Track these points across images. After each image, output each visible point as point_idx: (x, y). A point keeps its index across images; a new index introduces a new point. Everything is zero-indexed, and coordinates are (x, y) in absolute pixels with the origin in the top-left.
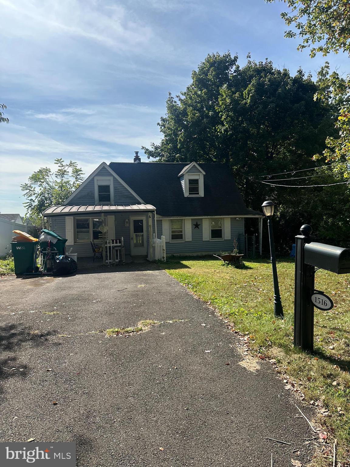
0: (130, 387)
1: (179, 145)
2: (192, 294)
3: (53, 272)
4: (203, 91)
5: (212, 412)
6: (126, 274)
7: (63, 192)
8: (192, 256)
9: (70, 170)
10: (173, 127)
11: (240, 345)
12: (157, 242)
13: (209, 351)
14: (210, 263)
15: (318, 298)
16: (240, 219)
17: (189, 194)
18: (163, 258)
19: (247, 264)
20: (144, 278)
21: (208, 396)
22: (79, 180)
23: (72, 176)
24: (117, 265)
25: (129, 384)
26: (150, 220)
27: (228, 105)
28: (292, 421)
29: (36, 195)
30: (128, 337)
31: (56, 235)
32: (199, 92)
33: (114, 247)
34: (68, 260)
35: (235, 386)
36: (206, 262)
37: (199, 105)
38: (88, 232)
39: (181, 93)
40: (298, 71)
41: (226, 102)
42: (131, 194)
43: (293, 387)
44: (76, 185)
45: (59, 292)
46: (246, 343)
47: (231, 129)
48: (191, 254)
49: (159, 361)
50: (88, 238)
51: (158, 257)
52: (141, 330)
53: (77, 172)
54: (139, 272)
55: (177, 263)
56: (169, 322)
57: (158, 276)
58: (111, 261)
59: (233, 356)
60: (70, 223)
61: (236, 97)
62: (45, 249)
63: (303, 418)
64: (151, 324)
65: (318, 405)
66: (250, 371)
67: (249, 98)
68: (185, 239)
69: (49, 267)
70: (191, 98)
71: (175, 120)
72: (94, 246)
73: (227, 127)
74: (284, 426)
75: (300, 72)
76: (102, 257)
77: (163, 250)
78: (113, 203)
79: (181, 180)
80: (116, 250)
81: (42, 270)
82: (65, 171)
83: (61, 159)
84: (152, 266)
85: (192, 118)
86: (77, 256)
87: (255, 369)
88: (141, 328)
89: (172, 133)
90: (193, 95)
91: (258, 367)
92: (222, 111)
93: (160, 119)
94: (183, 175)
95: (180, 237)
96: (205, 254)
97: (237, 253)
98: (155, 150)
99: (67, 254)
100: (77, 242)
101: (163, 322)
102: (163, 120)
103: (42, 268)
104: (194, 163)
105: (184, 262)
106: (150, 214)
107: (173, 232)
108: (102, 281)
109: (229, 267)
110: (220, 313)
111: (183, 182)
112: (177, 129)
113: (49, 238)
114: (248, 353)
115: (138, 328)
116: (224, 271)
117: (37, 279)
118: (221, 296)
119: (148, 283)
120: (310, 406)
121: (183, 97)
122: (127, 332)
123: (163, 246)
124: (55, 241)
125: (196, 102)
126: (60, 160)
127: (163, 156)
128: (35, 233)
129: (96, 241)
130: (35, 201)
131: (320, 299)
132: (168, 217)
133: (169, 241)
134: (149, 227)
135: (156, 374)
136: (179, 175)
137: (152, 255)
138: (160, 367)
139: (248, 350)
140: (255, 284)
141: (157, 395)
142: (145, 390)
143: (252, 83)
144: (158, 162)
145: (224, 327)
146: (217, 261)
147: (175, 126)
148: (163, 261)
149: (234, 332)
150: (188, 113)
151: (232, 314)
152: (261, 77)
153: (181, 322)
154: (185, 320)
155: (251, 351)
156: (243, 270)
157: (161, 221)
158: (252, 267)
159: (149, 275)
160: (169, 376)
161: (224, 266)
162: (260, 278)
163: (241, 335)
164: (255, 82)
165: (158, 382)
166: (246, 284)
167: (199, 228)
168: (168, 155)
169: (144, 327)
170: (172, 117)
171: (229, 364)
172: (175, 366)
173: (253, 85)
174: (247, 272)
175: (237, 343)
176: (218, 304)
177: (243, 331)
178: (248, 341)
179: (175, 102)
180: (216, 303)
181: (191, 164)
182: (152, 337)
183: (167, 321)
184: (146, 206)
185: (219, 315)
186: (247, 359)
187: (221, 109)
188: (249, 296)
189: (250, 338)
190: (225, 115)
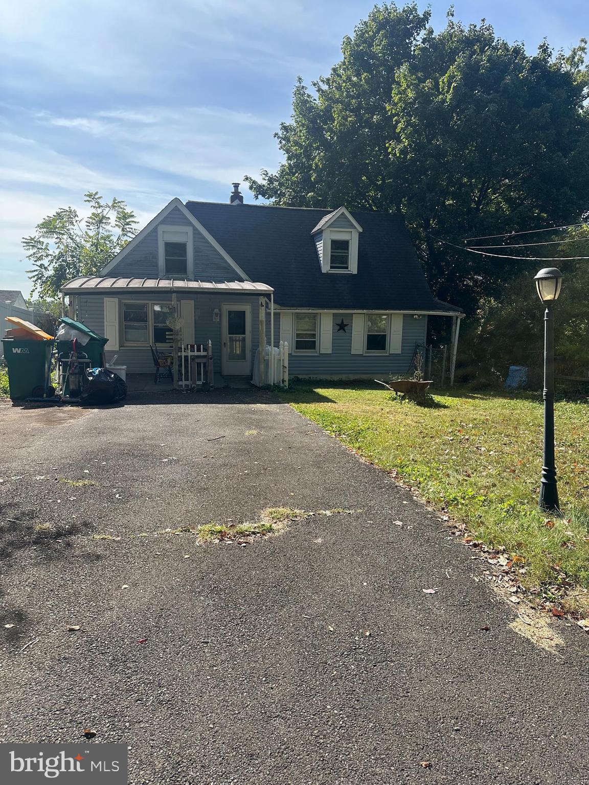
0: (270, 685)
1: (314, 176)
2: (353, 453)
3: (82, 398)
4: (363, 76)
6: (218, 408)
7: (99, 254)
8: (330, 381)
9: (112, 216)
10: (304, 141)
11: (494, 578)
12: (273, 352)
13: (432, 591)
14: (367, 394)
16: (421, 317)
17: (330, 267)
18: (283, 381)
19: (437, 398)
20: (253, 416)
21: (470, 724)
22: (129, 234)
23: (117, 225)
24: (199, 391)
25: (266, 676)
26: (262, 312)
27: (410, 103)
29: (50, 258)
30: (244, 546)
31: (87, 330)
32: (355, 79)
33: (194, 358)
34: (110, 377)
35: (525, 693)
36: (359, 392)
37: (354, 101)
38: (146, 328)
39: (320, 79)
40: (541, 47)
41: (407, 96)
42: (226, 262)
44: (123, 242)
45: (94, 438)
46: (507, 573)
47: (414, 150)
48: (329, 378)
49: (325, 613)
50: (145, 340)
51: (274, 380)
52: (270, 530)
53: (125, 218)
54: (243, 406)
55: (307, 392)
56: (324, 512)
57: (278, 414)
58: (187, 383)
59: (490, 606)
60: (111, 309)
61: (426, 88)
62: (66, 355)
64: (288, 517)
66: (543, 649)
67: (450, 92)
68: (320, 350)
69: (75, 389)
70: (339, 88)
71: (308, 127)
72: (155, 354)
73: (406, 144)
75: (544, 48)
76: (171, 376)
77: (284, 367)
78: (191, 276)
79: (315, 241)
80: (198, 363)
81: (61, 392)
82: (104, 217)
83: (96, 193)
84: (265, 396)
85: (341, 125)
86: (126, 371)
87: (553, 643)
88: (271, 526)
89: (301, 153)
90: (344, 82)
91: (560, 641)
92: (397, 115)
93: (280, 126)
94: (320, 232)
95: (312, 345)
96: (354, 378)
97: (420, 378)
98: (268, 184)
99: (107, 366)
100: (124, 345)
101: (312, 514)
102: (285, 128)
103: (61, 390)
104: (342, 210)
105: (320, 391)
106: (263, 300)
107: (298, 335)
108: (175, 420)
109: (405, 403)
110: (424, 498)
111: (320, 246)
112: (310, 145)
113: (74, 335)
114: (519, 600)
115: (264, 525)
116: (399, 410)
117: (51, 409)
118: (413, 460)
119: (263, 428)
121: (325, 87)
122: (242, 533)
123: (283, 360)
124: (85, 341)
125: (348, 96)
126: (95, 195)
127: (283, 195)
128: (50, 325)
129: (161, 346)
130: (49, 268)
132: (292, 308)
133: (293, 352)
134: (259, 325)
135: (327, 650)
136: (314, 231)
137: (263, 375)
138: (331, 631)
139: (517, 591)
140: (467, 437)
141: (341, 716)
142: (309, 698)
143: (456, 63)
144: (274, 206)
145: (443, 530)
146: (381, 391)
147: (308, 139)
148: (283, 388)
149: (471, 544)
150: (333, 114)
151: (452, 501)
152: (474, 52)
153: (350, 513)
154: (356, 510)
155: (524, 592)
156: (433, 410)
157: (280, 315)
158: (446, 405)
159: (261, 412)
160: (357, 657)
161: (395, 401)
162: (471, 425)
163: (489, 553)
164: (463, 62)
165: (335, 672)
166: (452, 438)
167: (345, 331)
168: (293, 193)
169: (275, 523)
170: (303, 122)
171: (488, 626)
172: (364, 627)
173: (459, 66)
174: (441, 414)
175: (485, 571)
176: (413, 478)
177: (491, 542)
178: (510, 568)
179: (309, 96)
180: (410, 475)
181: (336, 211)
182: (296, 548)
183: (320, 510)
184: (254, 284)
185: (423, 500)
186: (525, 616)
187: (396, 109)
188: (467, 462)
189: (512, 560)
190: (404, 122)
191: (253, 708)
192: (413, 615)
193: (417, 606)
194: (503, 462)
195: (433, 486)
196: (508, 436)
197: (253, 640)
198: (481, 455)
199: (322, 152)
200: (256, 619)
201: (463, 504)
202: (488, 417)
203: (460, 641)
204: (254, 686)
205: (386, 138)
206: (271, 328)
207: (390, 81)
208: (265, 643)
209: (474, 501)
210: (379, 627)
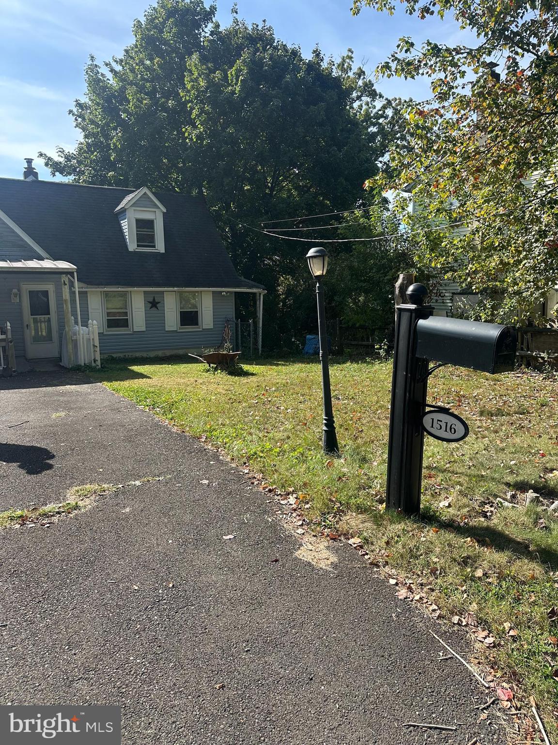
0: (73, 652)
1: (114, 155)
2: (166, 423)
4: (155, 61)
5: (278, 682)
8: (147, 358)
10: (100, 120)
11: (285, 516)
12: (81, 332)
13: (231, 537)
14: (183, 368)
15: (438, 420)
16: (228, 294)
17: (138, 247)
18: (95, 361)
19: (246, 367)
20: (61, 399)
21: (258, 643)
25: (69, 644)
26: (66, 291)
27: (203, 91)
28: (438, 669)
30: (48, 527)
32: (148, 62)
35: (305, 608)
37: (148, 84)
39: (113, 59)
40: (314, 52)
41: (199, 84)
42: (23, 240)
43: (411, 592)
46: (295, 510)
47: (209, 137)
48: (145, 355)
49: (131, 574)
51: (85, 360)
52: (76, 507)
54: (50, 388)
55: (121, 370)
56: (133, 483)
57: (89, 394)
59: (280, 540)
61: (216, 79)
63: (452, 658)
64: (95, 492)
65: (468, 624)
66: (321, 568)
67: (239, 84)
68: (133, 328)
70: (132, 70)
71: (103, 106)
73: (201, 130)
74: (427, 684)
75: (317, 53)
77: (94, 346)
79: (120, 220)
84: (75, 377)
85: (136, 107)
87: (329, 562)
88: (77, 503)
89: (98, 132)
90: (137, 64)
91: (334, 559)
92: (191, 102)
93: (75, 103)
94: (123, 210)
95: (124, 323)
96: (171, 354)
97: (229, 350)
98: (66, 162)
101: (120, 486)
102: (79, 105)
104: (144, 190)
105: (135, 368)
106: (65, 278)
107: (109, 314)
109: (217, 374)
110: (229, 457)
111: (124, 224)
112: (107, 124)
114: (304, 531)
115: (69, 504)
116: (212, 380)
118: (222, 424)
119: (72, 409)
120: (456, 628)
121: (118, 68)
122: (45, 515)
123: (93, 339)
125: (143, 79)
127: (82, 173)
131: (441, 421)
132: (100, 287)
133: (105, 331)
134: (63, 304)
135: (131, 607)
136: (117, 209)
137: (72, 356)
138: (136, 590)
139: (303, 524)
140: (269, 399)
141: (143, 664)
142: (112, 655)
143: (242, 58)
144: (73, 184)
145: (244, 482)
146: (196, 365)
147: (104, 118)
148: (95, 367)
149: (267, 490)
150: (128, 96)
151: (253, 455)
152: (257, 50)
153: (159, 480)
154: (165, 477)
155: (308, 524)
156: (242, 378)
157: (87, 293)
158: (254, 372)
159: (71, 393)
160: (161, 608)
161: (209, 372)
162: (273, 389)
163: (282, 495)
164: (248, 58)
165: (139, 626)
166: (257, 401)
167: (158, 309)
168: (93, 172)
169: (82, 500)
170: (98, 101)
171: (278, 558)
172: (168, 580)
173: (244, 60)
174: (249, 380)
175: (278, 511)
176: (220, 440)
177: (283, 486)
178: (298, 506)
179: (102, 75)
180: (218, 438)
181: (138, 191)
182: (103, 521)
183: (129, 481)
184: (55, 262)
185: (228, 459)
186: (308, 544)
187: (190, 96)
188: (268, 420)
189: (299, 499)
190: (198, 108)
191: (54, 677)
192: (214, 561)
193: (218, 552)
194: (297, 417)
195: (237, 445)
196: (303, 395)
197: (56, 613)
198: (280, 413)
199: (120, 132)
200: (60, 593)
201: (261, 457)
202: (288, 381)
203: (253, 575)
204: (56, 656)
205: (182, 123)
206: (76, 308)
207: (183, 68)
208: (69, 614)
209: (271, 453)
210: (181, 577)
